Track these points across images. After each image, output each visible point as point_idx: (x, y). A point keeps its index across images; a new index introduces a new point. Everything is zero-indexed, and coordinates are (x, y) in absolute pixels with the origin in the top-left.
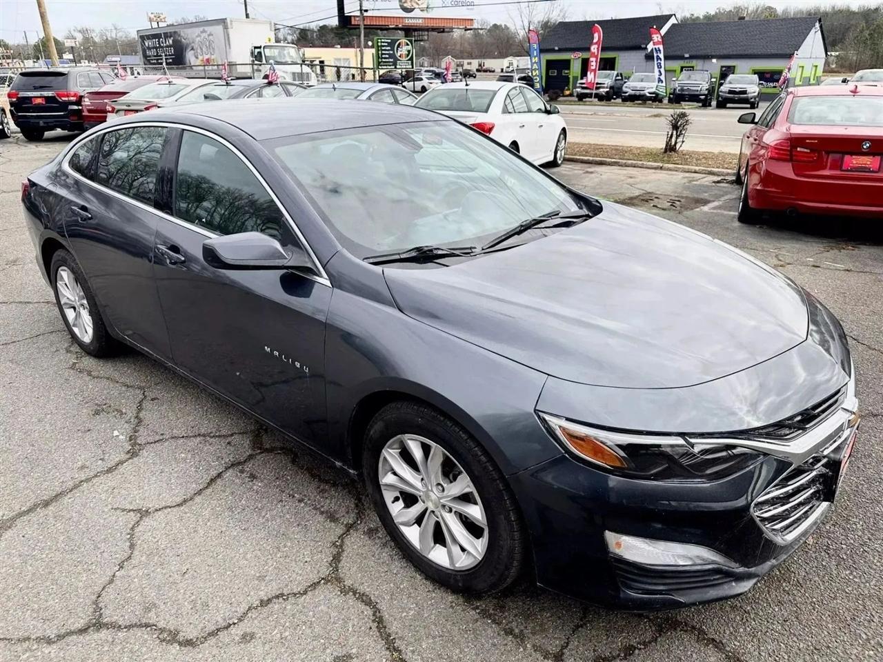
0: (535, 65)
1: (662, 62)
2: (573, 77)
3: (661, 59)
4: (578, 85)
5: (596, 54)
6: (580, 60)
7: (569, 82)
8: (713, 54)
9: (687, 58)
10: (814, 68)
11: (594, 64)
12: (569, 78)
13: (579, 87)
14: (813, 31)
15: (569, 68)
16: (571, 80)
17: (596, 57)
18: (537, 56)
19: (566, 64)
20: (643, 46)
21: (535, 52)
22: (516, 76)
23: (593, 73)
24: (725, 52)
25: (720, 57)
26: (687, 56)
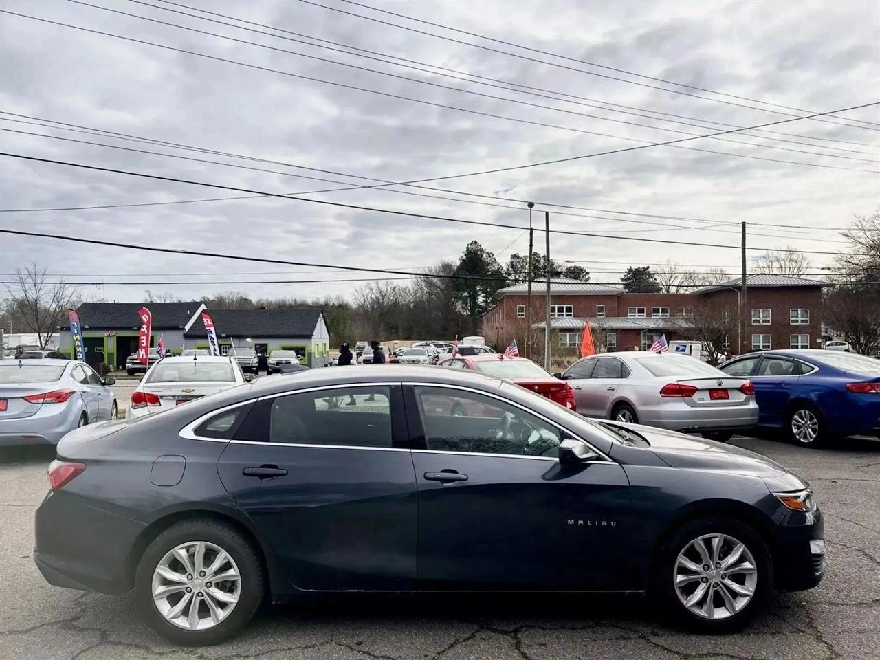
0: (78, 342)
1: (215, 341)
2: (108, 354)
3: (213, 339)
4: (128, 361)
5: (146, 332)
6: (115, 337)
7: (104, 358)
8: (247, 334)
9: (224, 337)
10: (316, 346)
11: (144, 341)
12: (103, 355)
13: (130, 363)
14: (319, 320)
15: (103, 346)
16: (106, 356)
17: (147, 336)
18: (78, 334)
19: (100, 341)
20: (181, 327)
21: (75, 330)
22: (45, 353)
23: (144, 350)
24: (257, 333)
25: (253, 337)
26: (224, 335)
